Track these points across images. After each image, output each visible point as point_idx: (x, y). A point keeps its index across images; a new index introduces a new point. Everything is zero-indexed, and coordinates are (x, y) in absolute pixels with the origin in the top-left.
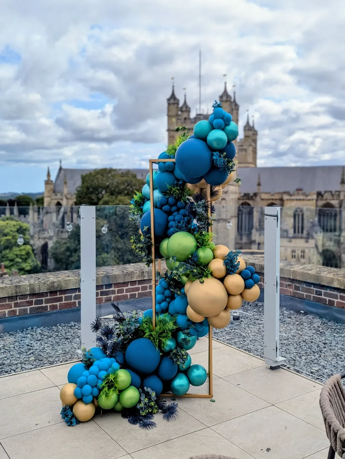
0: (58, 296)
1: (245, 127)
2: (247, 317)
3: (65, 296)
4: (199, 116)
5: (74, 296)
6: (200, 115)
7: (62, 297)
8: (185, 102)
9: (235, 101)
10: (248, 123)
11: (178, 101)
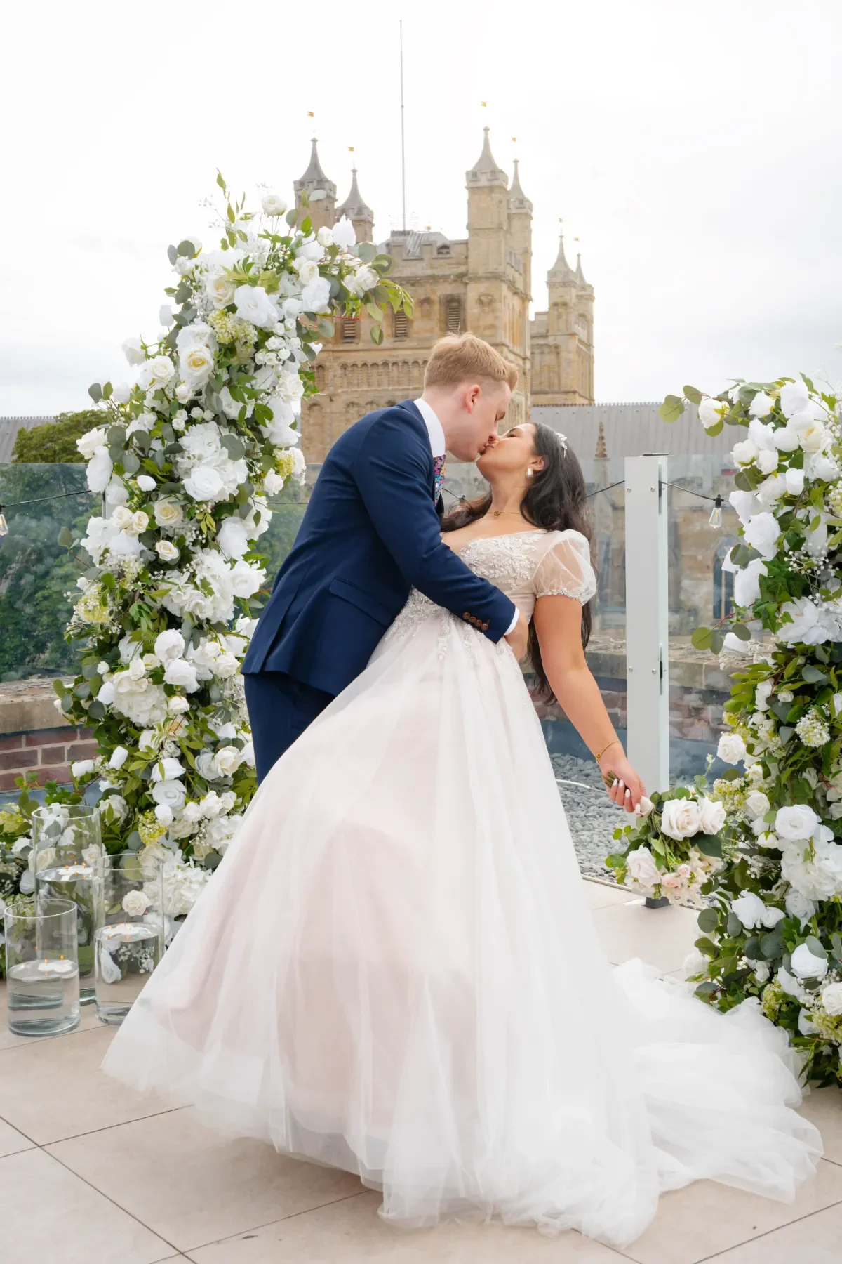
0: (24, 749)
1: (552, 274)
2: (579, 803)
3: (44, 751)
4: (401, 238)
5: (69, 751)
6: (405, 233)
7: (36, 751)
8: (355, 192)
9: (517, 187)
10: (561, 258)
11: (333, 188)
